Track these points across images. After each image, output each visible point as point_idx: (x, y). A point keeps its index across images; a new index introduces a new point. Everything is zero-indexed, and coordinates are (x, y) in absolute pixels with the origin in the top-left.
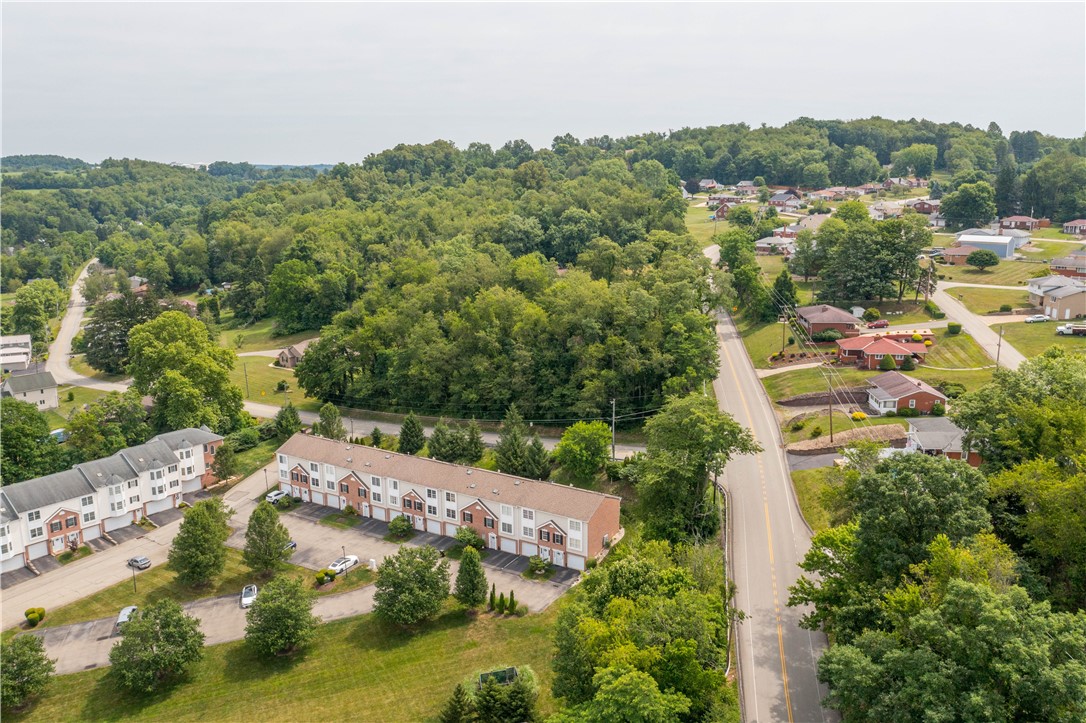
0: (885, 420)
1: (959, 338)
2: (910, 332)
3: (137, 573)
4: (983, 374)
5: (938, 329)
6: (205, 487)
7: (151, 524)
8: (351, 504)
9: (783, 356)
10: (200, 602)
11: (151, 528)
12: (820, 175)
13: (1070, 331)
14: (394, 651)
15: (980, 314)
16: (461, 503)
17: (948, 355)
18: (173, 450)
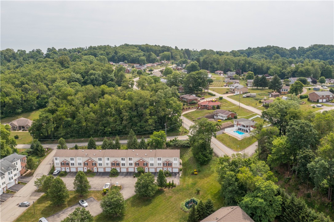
0: (226, 121)
1: (223, 100)
2: (211, 100)
3: (27, 208)
4: (236, 108)
5: (217, 98)
6: (22, 175)
7: (12, 191)
8: (89, 169)
9: (184, 109)
10: (65, 210)
11: (14, 193)
12: (144, 60)
13: (246, 96)
14: (150, 205)
15: (222, 94)
16: (135, 160)
17: (224, 104)
18: (12, 163)
